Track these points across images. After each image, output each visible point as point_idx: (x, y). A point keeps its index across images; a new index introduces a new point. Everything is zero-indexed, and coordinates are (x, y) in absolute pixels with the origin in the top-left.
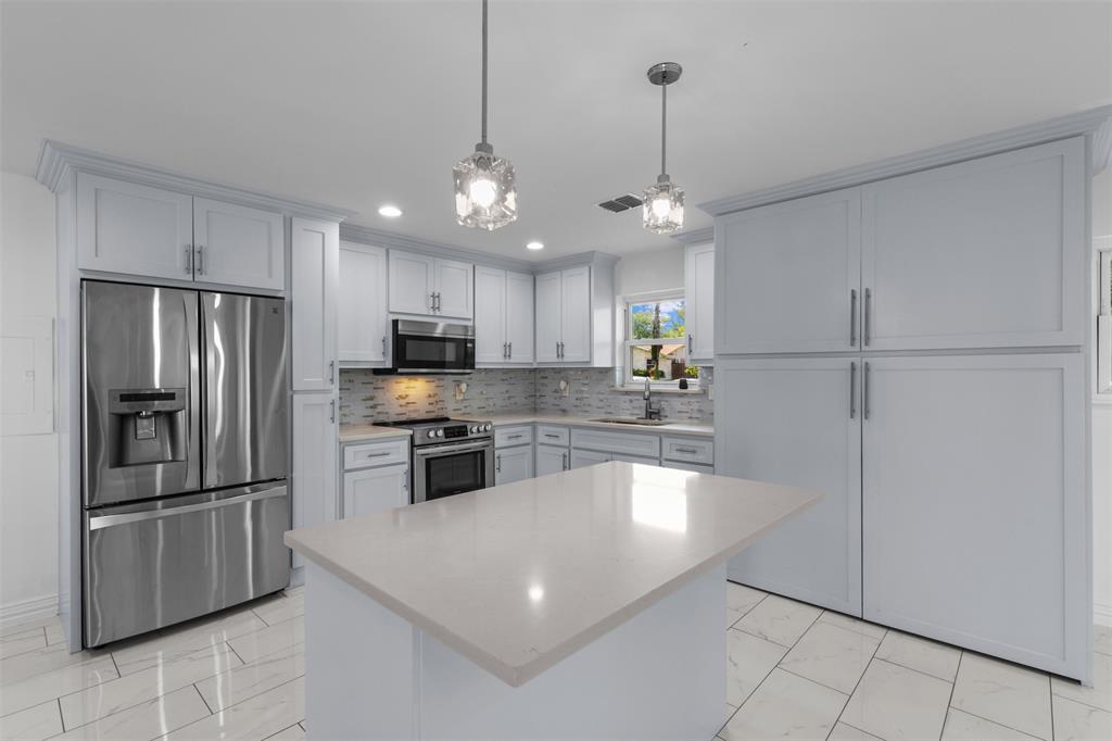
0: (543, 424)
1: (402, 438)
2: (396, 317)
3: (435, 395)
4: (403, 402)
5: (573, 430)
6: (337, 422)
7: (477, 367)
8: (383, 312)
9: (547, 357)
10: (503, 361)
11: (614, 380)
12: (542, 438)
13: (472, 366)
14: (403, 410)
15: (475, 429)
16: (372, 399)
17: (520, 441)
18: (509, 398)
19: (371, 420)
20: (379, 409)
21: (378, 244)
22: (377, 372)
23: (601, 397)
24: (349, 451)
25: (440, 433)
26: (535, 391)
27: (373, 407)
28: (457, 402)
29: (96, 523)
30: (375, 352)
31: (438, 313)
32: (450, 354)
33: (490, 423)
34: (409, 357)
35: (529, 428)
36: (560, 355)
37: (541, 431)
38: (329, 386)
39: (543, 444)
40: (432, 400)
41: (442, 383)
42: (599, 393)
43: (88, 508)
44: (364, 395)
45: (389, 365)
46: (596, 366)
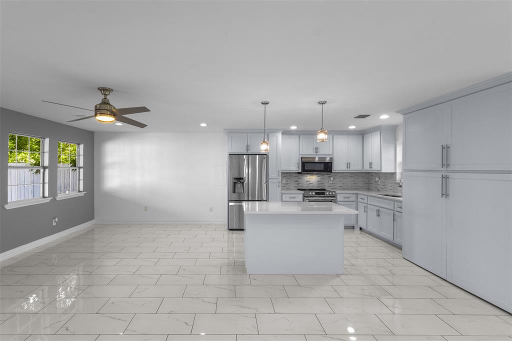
0: (360, 194)
1: (301, 194)
2: (302, 156)
3: (320, 181)
4: (308, 183)
5: (368, 197)
6: (280, 188)
7: (333, 171)
8: (298, 155)
9: (367, 168)
10: (346, 169)
11: (396, 178)
12: (360, 200)
13: (331, 172)
14: (308, 185)
15: (327, 193)
16: (297, 181)
17: (350, 200)
18: (355, 184)
19: (297, 188)
20: (300, 185)
21: (297, 135)
22: (299, 173)
23: (392, 185)
24: (284, 196)
25: (314, 193)
26: (369, 181)
27: (298, 184)
28: (330, 184)
29: (231, 204)
30: (295, 167)
31: (317, 154)
32: (322, 167)
33: (335, 192)
34: (306, 168)
35: (354, 195)
36: (371, 167)
37: (360, 196)
38: (278, 177)
39: (360, 202)
40: (319, 183)
41: (323, 177)
42: (391, 183)
43: (230, 201)
44: (295, 180)
45: (300, 171)
46: (383, 172)
